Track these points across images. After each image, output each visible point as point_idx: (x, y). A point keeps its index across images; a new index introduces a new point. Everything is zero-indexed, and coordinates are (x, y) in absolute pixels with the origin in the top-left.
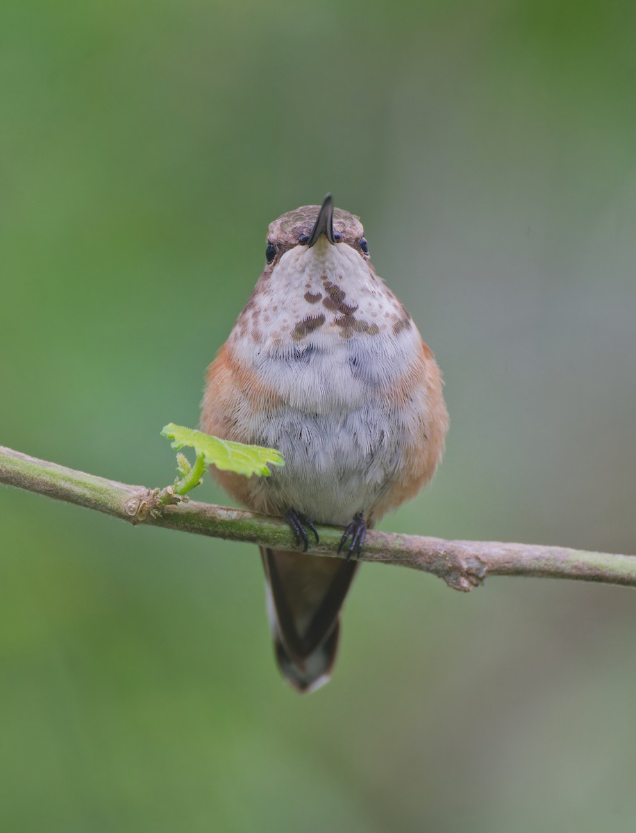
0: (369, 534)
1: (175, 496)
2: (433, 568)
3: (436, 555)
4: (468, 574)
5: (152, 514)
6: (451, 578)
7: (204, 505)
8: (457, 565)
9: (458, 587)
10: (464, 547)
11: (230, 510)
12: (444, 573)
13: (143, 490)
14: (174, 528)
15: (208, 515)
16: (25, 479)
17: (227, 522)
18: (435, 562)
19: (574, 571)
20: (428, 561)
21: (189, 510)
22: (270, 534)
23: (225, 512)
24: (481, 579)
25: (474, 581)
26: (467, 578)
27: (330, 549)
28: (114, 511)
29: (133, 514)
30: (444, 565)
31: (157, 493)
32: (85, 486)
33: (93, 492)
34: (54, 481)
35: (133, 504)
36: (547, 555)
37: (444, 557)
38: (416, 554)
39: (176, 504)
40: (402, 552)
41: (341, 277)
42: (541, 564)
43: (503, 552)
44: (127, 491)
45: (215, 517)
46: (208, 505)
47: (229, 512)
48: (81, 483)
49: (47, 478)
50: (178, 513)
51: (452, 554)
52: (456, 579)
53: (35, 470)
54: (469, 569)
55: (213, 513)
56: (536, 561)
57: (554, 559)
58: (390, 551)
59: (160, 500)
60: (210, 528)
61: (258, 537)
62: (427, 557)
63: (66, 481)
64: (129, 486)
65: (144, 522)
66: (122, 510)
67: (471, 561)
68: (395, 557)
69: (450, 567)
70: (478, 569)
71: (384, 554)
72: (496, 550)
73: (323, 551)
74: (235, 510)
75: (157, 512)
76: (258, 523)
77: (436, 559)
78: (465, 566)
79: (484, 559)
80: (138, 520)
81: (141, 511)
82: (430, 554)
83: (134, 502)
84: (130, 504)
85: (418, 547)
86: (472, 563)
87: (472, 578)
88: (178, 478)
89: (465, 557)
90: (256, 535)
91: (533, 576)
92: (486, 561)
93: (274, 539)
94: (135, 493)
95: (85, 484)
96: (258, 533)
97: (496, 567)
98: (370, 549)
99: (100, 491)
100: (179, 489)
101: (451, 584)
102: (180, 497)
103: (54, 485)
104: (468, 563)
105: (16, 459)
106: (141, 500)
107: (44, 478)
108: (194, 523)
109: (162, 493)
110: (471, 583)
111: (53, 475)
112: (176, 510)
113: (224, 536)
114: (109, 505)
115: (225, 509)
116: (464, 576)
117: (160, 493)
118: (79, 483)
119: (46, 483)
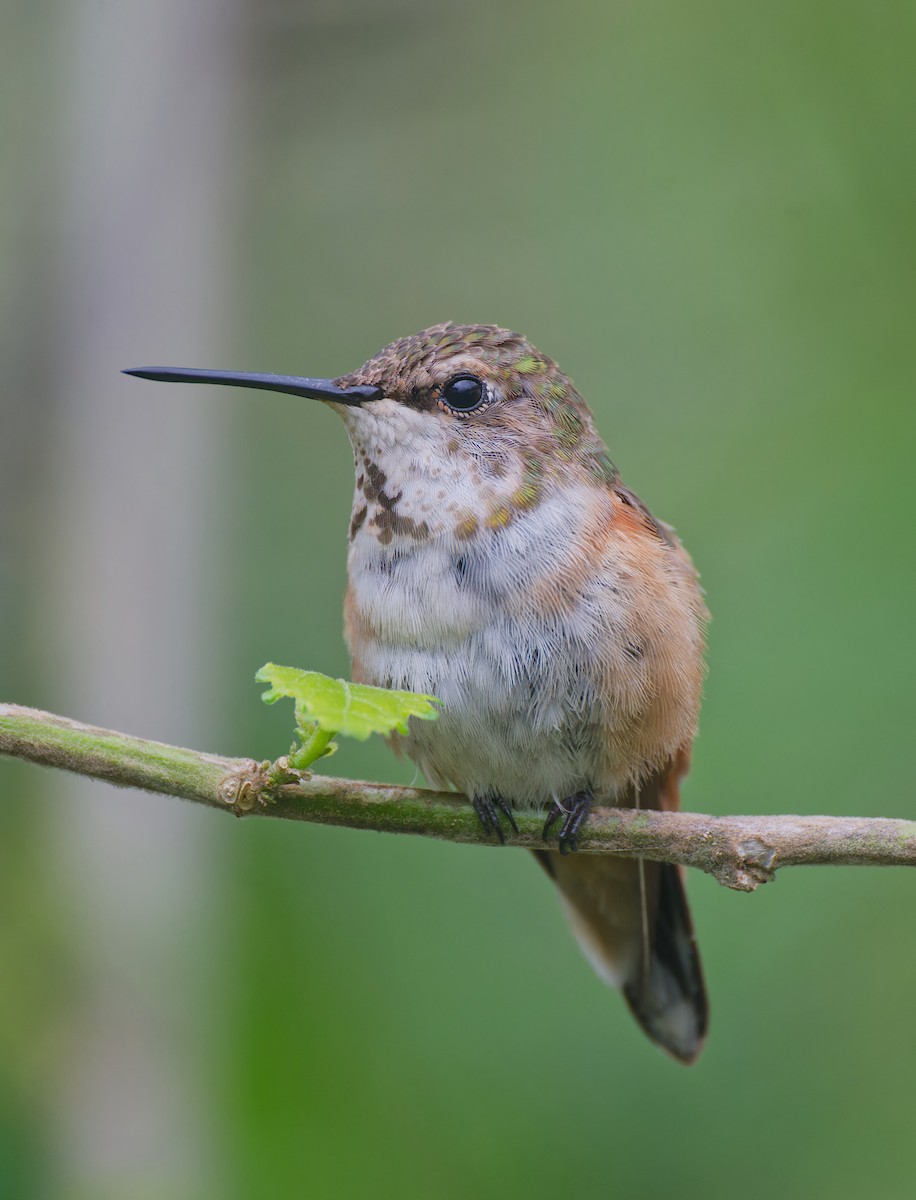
0: (595, 812)
1: (290, 771)
2: (693, 859)
3: (697, 840)
4: (748, 865)
5: (260, 799)
6: (723, 873)
7: (343, 782)
8: (729, 852)
9: (734, 886)
10: (740, 825)
11: (384, 787)
12: (711, 866)
13: (247, 764)
14: (299, 819)
15: (349, 797)
16: (70, 757)
17: (379, 806)
18: (697, 849)
19: (907, 853)
20: (686, 848)
21: (319, 790)
22: (444, 821)
23: (376, 791)
24: (770, 872)
25: (759, 875)
26: (747, 872)
27: (536, 839)
28: (205, 798)
29: (232, 802)
30: (710, 855)
31: (266, 768)
32: (160, 761)
33: (172, 772)
34: (114, 758)
35: (230, 786)
36: (866, 831)
37: (709, 842)
38: (667, 840)
39: (298, 783)
40: (646, 837)
41: (380, 451)
42: (857, 845)
43: (799, 830)
44: (225, 767)
45: (360, 800)
46: (350, 782)
47: (382, 791)
48: (154, 758)
49: (102, 754)
50: (303, 796)
51: (721, 836)
52: (730, 874)
53: (84, 742)
54: (750, 857)
55: (357, 794)
56: (848, 841)
57: (877, 836)
58: (627, 837)
59: (270, 779)
60: (353, 817)
61: (427, 825)
62: (684, 843)
63: (132, 757)
64: (227, 759)
65: (251, 812)
66: (216, 795)
67: (751, 845)
68: (636, 846)
69: (719, 857)
70: (762, 857)
71: (619, 843)
72: (788, 828)
73: (527, 842)
74: (391, 787)
75: (267, 797)
76: (425, 806)
77: (697, 846)
78: (742, 853)
79: (769, 841)
80: (241, 810)
81: (244, 796)
82: (688, 838)
83: (232, 782)
84: (226, 786)
85: (669, 828)
86: (752, 849)
87: (754, 871)
88: (295, 744)
89: (740, 840)
90: (423, 824)
91: (847, 863)
92: (772, 844)
93: (452, 827)
94: (237, 770)
95: (161, 759)
96: (426, 820)
97: (788, 854)
98: (597, 835)
99: (185, 769)
100: (296, 761)
101: (723, 881)
102: (297, 773)
103: (114, 764)
104: (746, 848)
105: (56, 727)
106: (242, 780)
107: (99, 754)
108: (327, 810)
109: (273, 768)
110: (755, 878)
111: (113, 749)
112: (299, 792)
113: (373, 826)
114: (198, 789)
115: (375, 787)
116: (743, 868)
117: (270, 768)
118: (150, 759)
119: (101, 762)
